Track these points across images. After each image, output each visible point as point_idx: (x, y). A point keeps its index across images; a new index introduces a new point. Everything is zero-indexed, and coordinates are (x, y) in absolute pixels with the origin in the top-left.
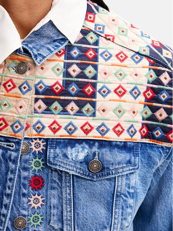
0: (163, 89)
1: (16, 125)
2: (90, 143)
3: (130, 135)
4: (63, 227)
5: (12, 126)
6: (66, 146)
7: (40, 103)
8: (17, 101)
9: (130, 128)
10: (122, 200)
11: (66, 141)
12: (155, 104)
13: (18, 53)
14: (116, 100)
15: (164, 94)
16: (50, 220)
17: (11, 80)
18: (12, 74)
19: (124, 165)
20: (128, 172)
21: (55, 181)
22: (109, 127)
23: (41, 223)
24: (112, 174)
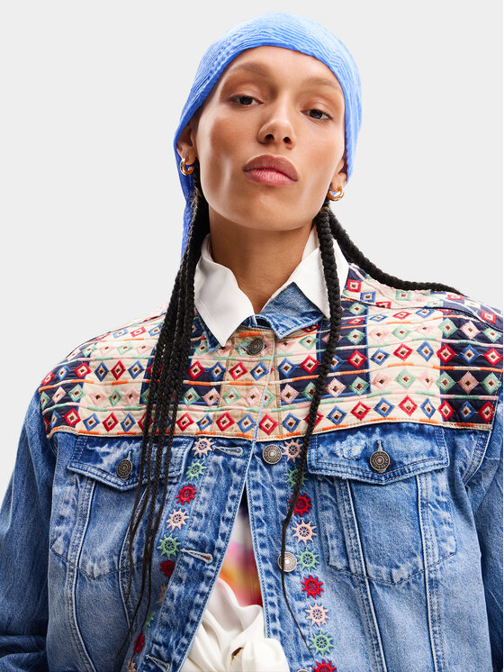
0: (467, 345)
1: (245, 421)
2: (368, 430)
3: (427, 415)
4: (348, 563)
5: (239, 423)
6: (333, 442)
7: (289, 389)
8: (247, 390)
9: (425, 404)
10: (430, 512)
11: (333, 434)
12: (456, 368)
13: (250, 326)
14: (398, 365)
15: (469, 351)
16: (329, 558)
17: (241, 365)
18: (242, 356)
19: (425, 457)
20: (434, 468)
21: (326, 497)
22: (393, 404)
23: (315, 564)
24: (410, 472)
